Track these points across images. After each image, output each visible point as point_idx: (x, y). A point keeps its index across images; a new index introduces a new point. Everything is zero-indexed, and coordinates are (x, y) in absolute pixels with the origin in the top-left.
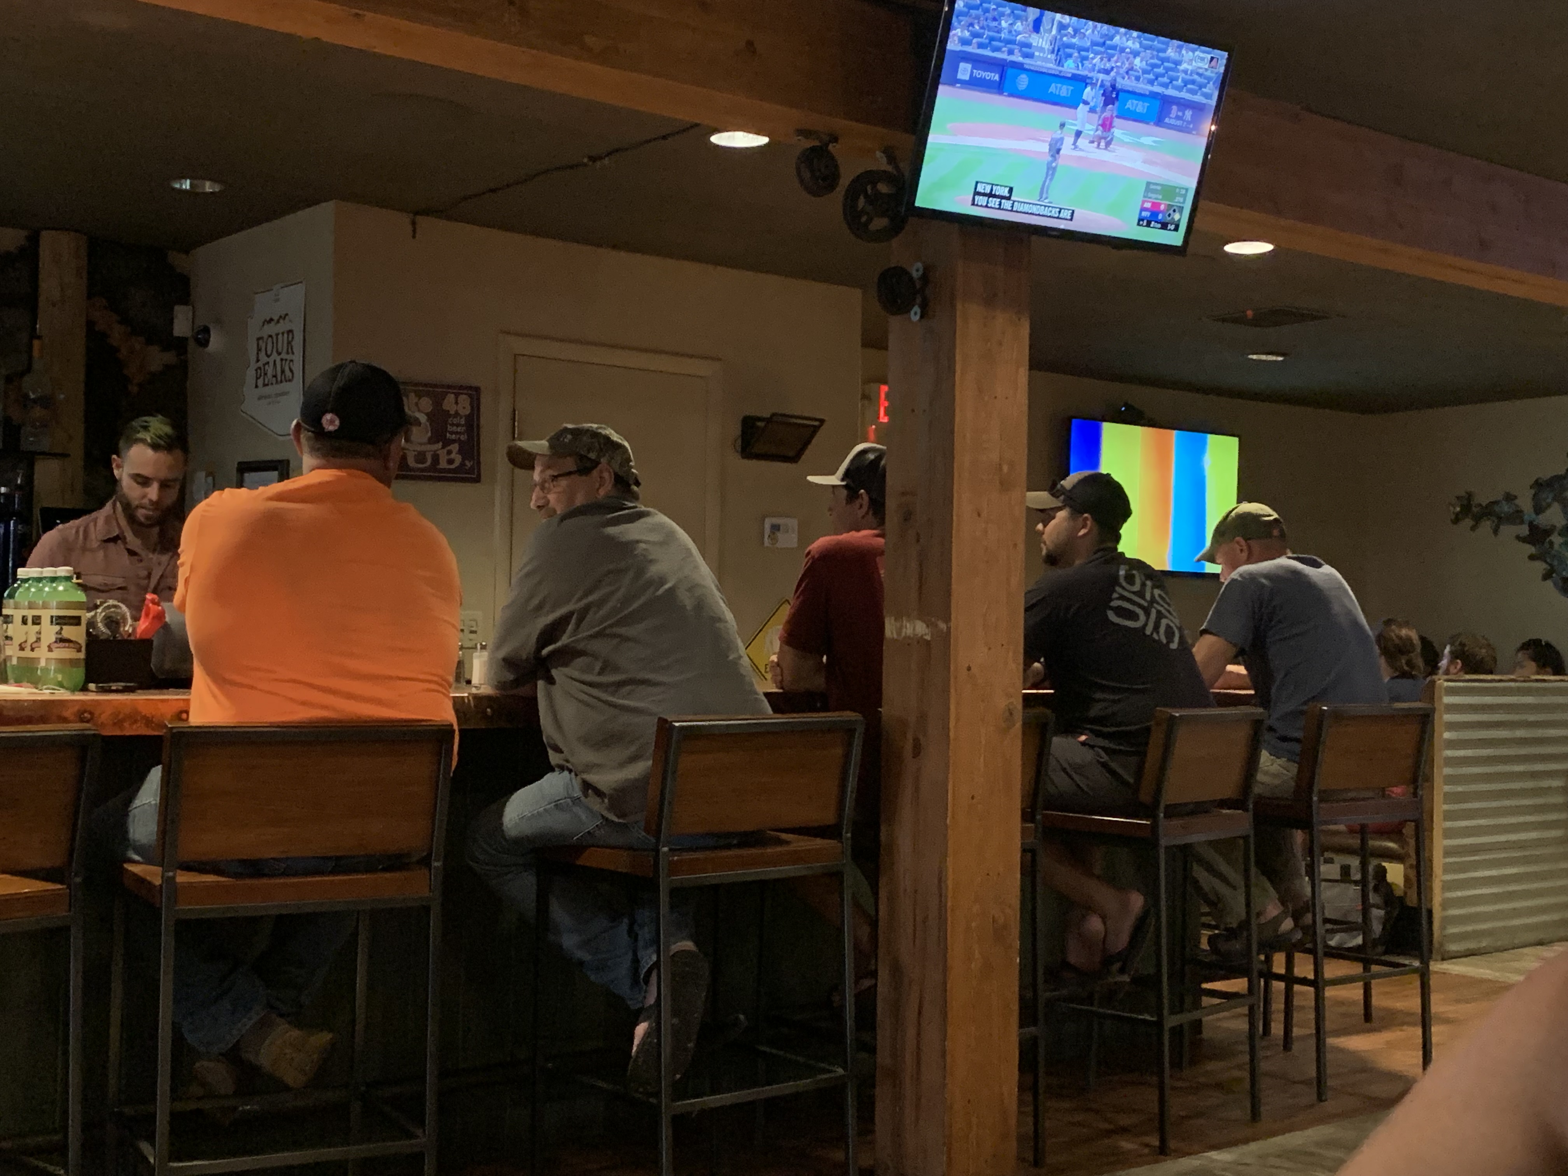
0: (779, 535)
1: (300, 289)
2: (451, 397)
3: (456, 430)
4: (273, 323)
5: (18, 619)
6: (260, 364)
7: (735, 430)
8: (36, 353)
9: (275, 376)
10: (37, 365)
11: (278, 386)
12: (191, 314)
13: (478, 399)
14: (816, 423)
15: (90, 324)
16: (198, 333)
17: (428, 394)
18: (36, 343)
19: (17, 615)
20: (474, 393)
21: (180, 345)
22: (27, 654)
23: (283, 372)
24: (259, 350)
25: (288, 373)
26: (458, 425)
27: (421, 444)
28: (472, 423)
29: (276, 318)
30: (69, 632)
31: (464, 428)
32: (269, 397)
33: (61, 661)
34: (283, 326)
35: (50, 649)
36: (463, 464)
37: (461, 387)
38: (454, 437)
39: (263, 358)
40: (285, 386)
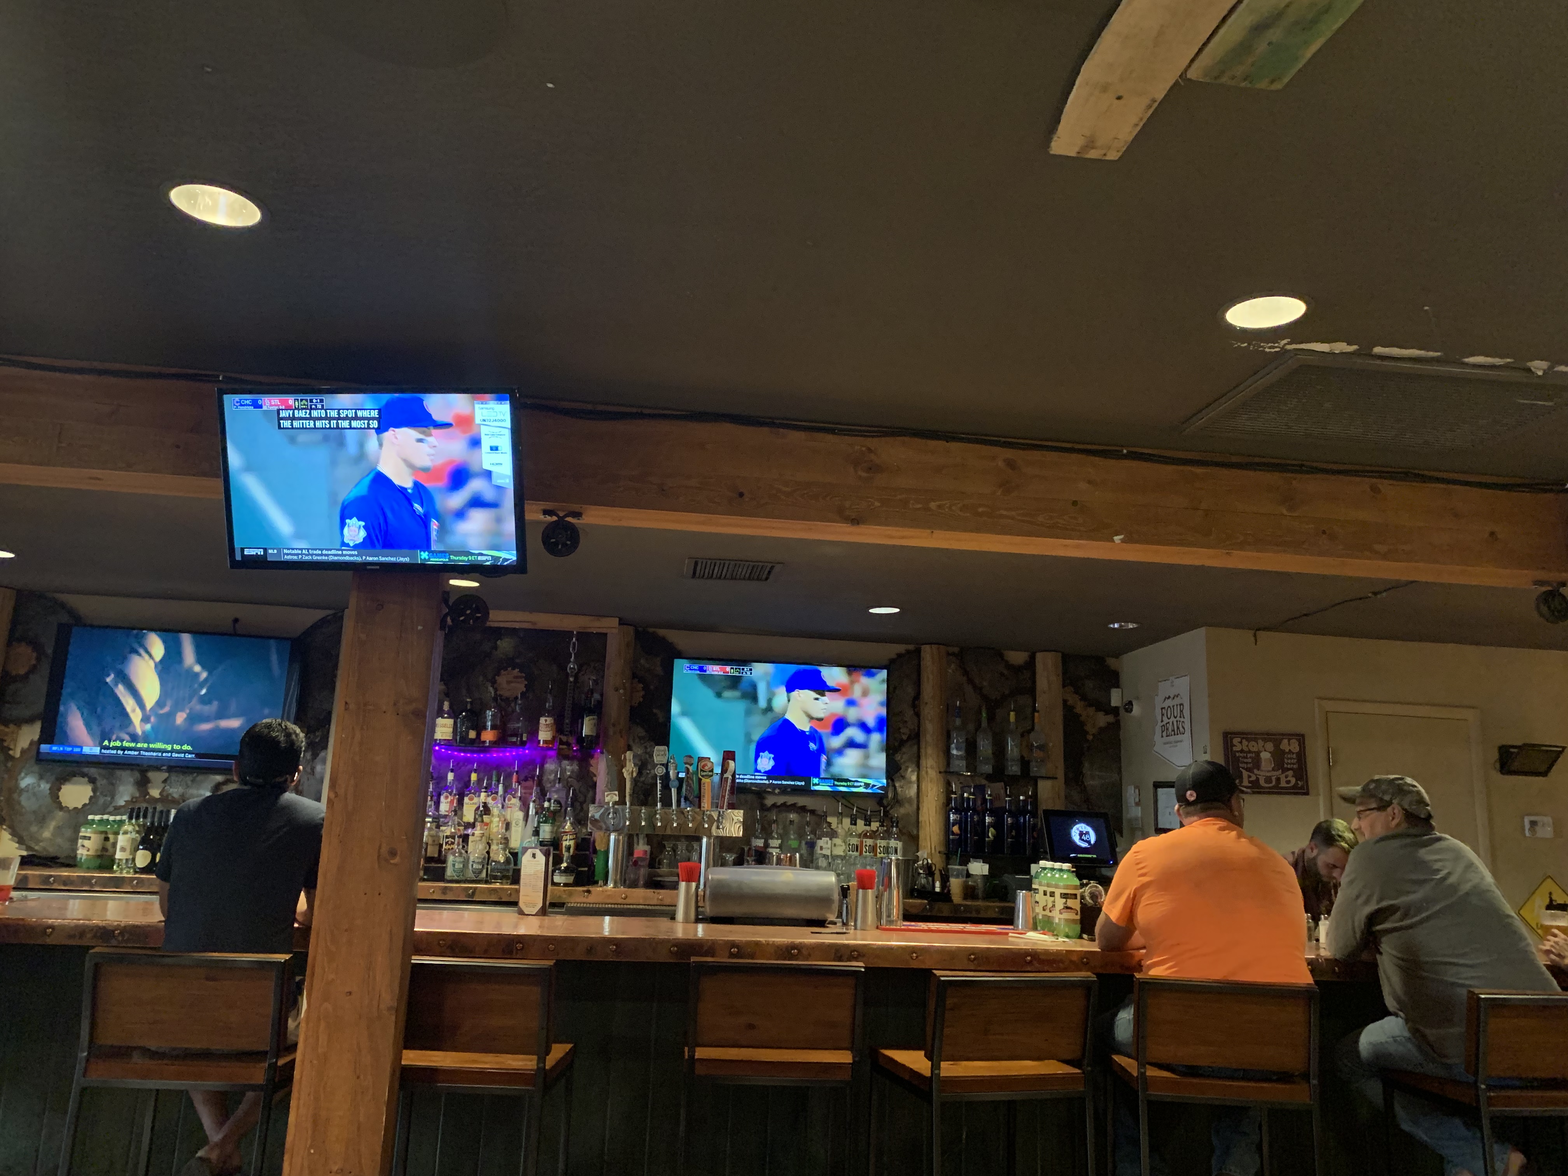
0: (1538, 828)
1: (1187, 679)
2: (1285, 741)
3: (1290, 761)
4: (1170, 699)
5: (1041, 892)
6: (1164, 723)
7: (1495, 755)
8: (1036, 721)
9: (1173, 730)
10: (1036, 727)
11: (1176, 736)
12: (1120, 692)
13: (1304, 743)
14: (1561, 749)
15: (1065, 702)
16: (1126, 705)
17: (1270, 740)
18: (1036, 714)
19: (1042, 889)
20: (1301, 738)
21: (1115, 711)
22: (1047, 913)
23: (1178, 728)
24: (1163, 715)
25: (1181, 729)
26: (1291, 759)
27: (1269, 771)
28: (1301, 757)
29: (1172, 696)
30: (1071, 903)
31: (1295, 761)
32: (1170, 743)
33: (1066, 920)
34: (1177, 701)
35: (1061, 913)
36: (1296, 784)
37: (1292, 735)
38: (1289, 766)
39: (1166, 720)
40: (1179, 737)
